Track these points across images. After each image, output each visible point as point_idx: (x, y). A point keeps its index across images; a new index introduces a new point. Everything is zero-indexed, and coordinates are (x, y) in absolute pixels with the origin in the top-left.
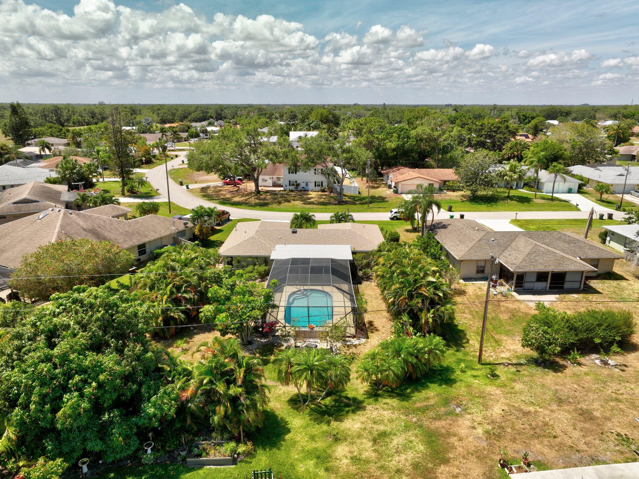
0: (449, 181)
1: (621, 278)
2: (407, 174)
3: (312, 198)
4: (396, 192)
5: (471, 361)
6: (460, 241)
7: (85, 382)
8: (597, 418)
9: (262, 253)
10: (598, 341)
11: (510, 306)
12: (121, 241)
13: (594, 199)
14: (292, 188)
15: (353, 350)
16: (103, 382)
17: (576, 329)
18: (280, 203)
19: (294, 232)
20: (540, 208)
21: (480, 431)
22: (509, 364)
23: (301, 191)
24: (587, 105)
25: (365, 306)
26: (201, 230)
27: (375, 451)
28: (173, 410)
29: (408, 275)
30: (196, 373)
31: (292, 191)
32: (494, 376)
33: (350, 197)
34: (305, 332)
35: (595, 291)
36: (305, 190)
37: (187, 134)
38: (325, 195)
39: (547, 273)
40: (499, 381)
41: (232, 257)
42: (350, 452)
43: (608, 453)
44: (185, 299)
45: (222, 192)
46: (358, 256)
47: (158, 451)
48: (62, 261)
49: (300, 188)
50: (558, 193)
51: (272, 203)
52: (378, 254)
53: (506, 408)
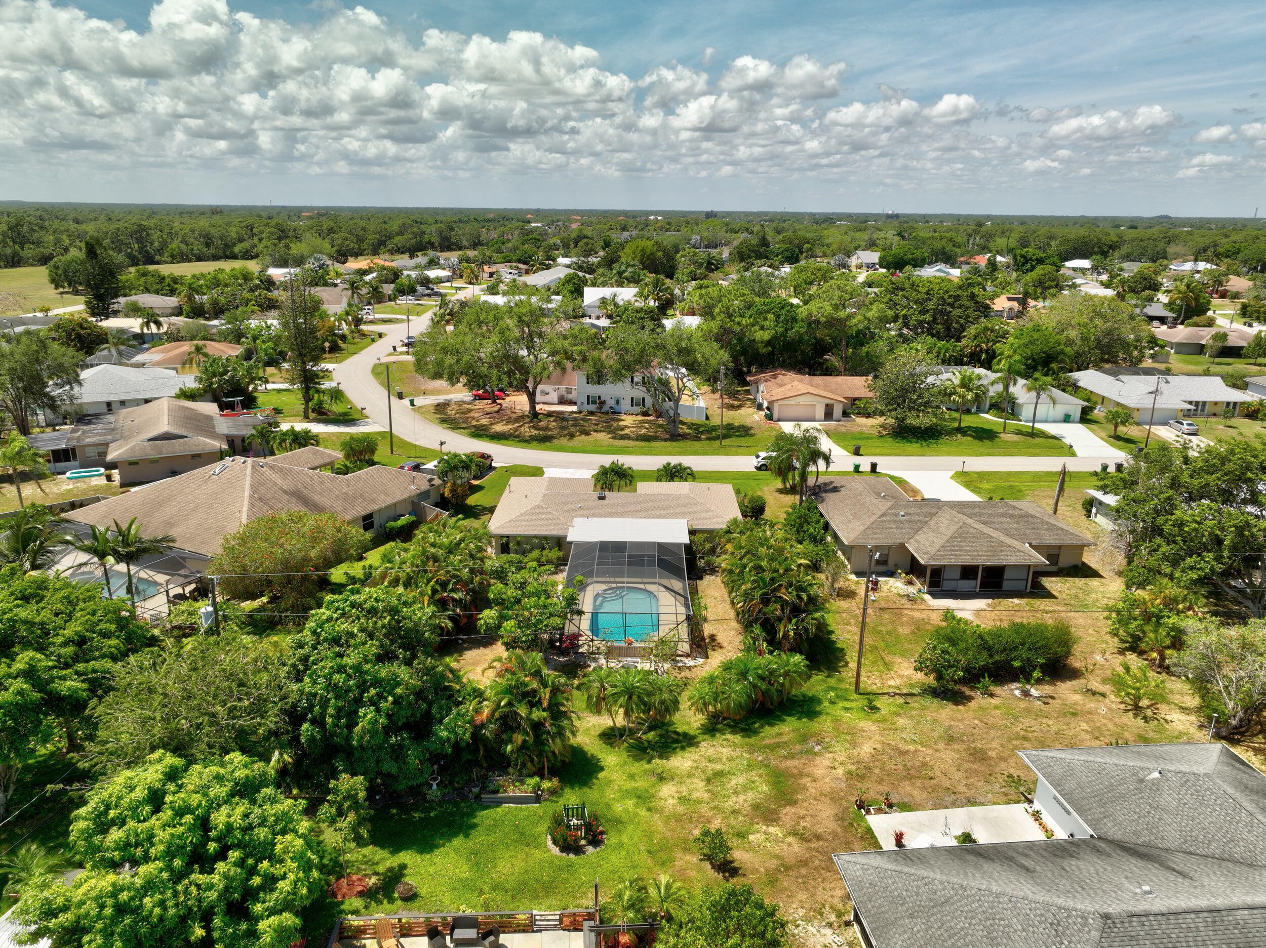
0: (859, 399)
1: (1094, 574)
2: (789, 386)
3: (627, 427)
4: (770, 417)
5: (846, 690)
6: (854, 515)
7: (380, 696)
8: (991, 758)
9: (553, 531)
10: (1016, 664)
11: (917, 615)
12: (339, 509)
13: (1104, 435)
14: (592, 407)
15: (687, 673)
16: (401, 697)
17: (989, 649)
18: (572, 436)
19: (602, 498)
20: (1010, 450)
21: (840, 771)
22: (896, 694)
23: (607, 413)
24: (1167, 217)
25: (704, 612)
26: (453, 490)
27: (708, 791)
28: (468, 735)
29: (764, 571)
30: (488, 693)
31: (592, 413)
32: (874, 708)
33: (691, 426)
34: (620, 648)
35: (1050, 595)
36: (615, 413)
37: (392, 286)
38: (649, 422)
39: (977, 567)
40: (878, 715)
41: (508, 537)
42: (678, 792)
43: (990, 795)
44: (454, 599)
45: (472, 414)
46: (699, 538)
47: (445, 787)
48: (281, 546)
49: (606, 408)
50: (1046, 421)
51: (560, 436)
52: (727, 537)
53: (879, 746)
